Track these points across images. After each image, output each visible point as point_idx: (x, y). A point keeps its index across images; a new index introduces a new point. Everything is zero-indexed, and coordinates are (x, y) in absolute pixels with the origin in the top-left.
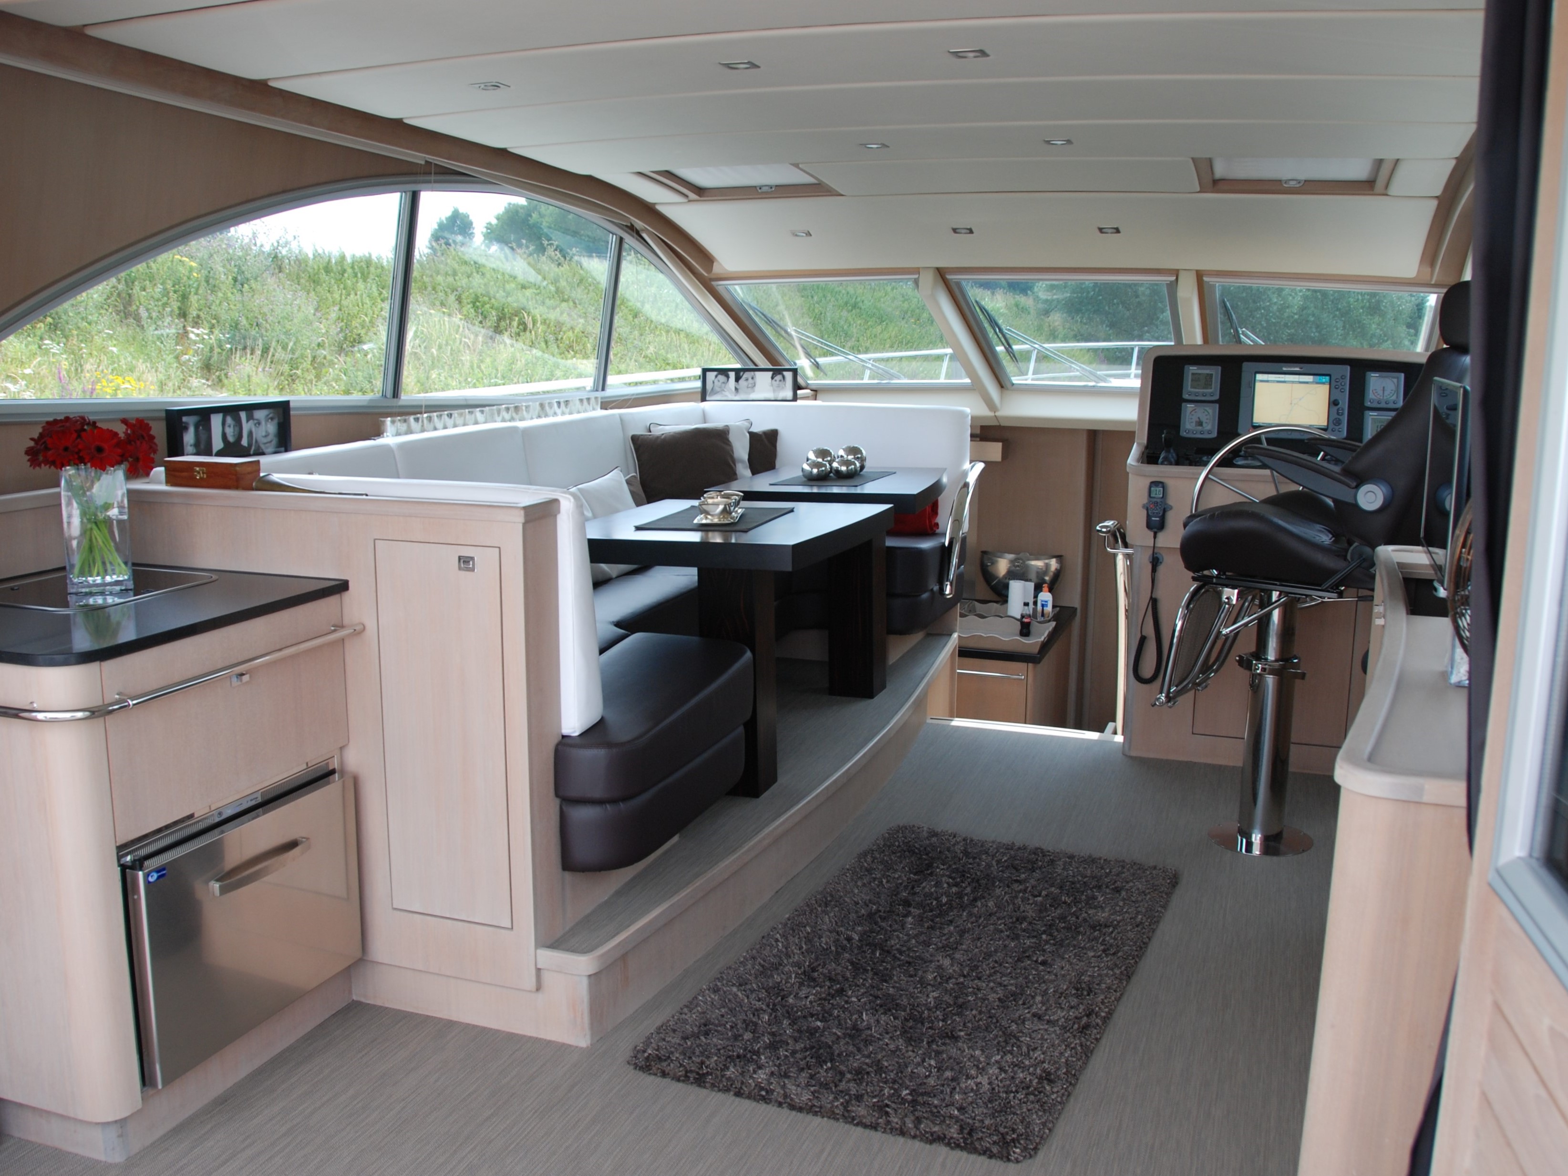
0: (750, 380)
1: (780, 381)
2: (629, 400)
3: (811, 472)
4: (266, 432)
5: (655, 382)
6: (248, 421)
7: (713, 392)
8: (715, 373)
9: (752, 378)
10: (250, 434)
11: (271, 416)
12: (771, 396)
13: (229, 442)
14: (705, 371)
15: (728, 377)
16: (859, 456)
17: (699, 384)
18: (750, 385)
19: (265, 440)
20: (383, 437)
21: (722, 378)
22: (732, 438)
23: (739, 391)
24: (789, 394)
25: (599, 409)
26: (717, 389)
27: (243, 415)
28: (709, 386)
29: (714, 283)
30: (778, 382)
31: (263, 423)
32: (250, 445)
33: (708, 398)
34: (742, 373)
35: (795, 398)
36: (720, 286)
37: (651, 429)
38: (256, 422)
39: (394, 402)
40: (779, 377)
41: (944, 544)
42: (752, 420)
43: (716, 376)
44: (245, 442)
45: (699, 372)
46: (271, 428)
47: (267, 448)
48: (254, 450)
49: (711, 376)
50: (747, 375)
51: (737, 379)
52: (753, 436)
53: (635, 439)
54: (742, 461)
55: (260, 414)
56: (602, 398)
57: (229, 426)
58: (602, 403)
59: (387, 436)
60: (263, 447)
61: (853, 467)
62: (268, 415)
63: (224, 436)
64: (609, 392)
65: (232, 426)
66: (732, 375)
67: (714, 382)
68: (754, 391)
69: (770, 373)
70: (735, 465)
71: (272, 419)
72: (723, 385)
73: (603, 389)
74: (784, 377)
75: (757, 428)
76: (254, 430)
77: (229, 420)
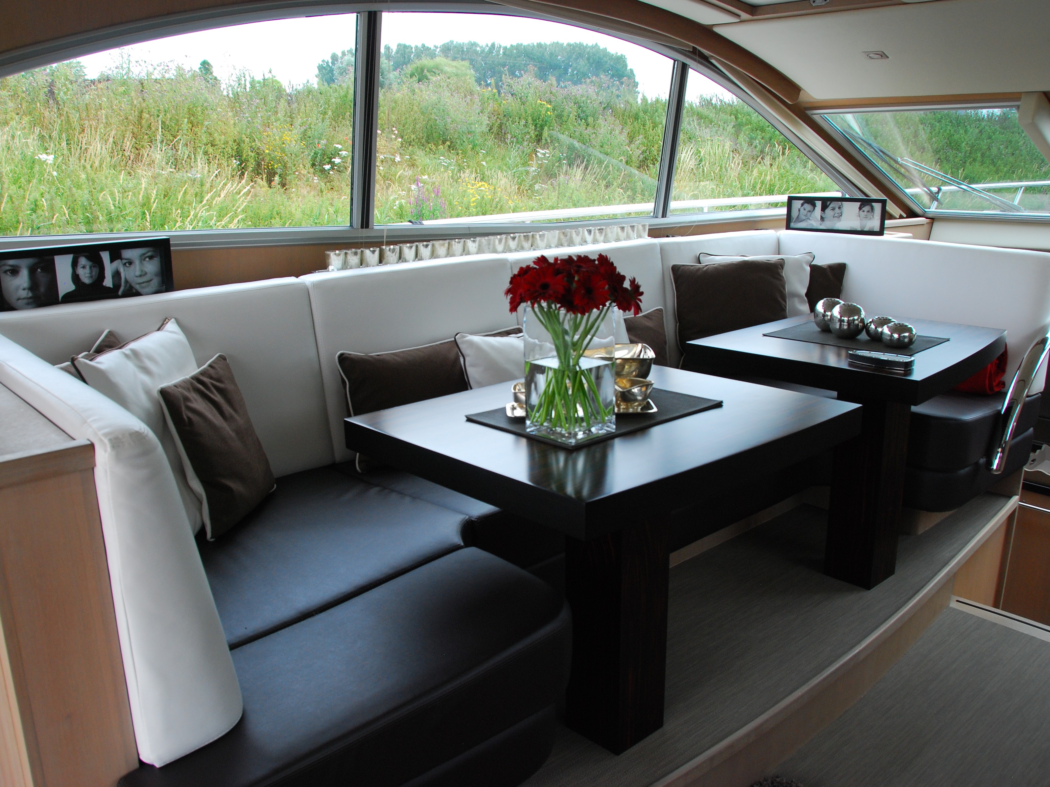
0: (837, 210)
1: (868, 211)
2: (691, 226)
4: (142, 271)
6: (112, 261)
7: (798, 220)
8: (802, 202)
9: (839, 208)
10: (117, 275)
11: (149, 254)
12: (856, 225)
13: (84, 284)
14: (791, 199)
15: (814, 206)
17: (784, 211)
18: (836, 215)
19: (140, 280)
20: (328, 271)
21: (808, 207)
22: (787, 273)
23: (825, 219)
24: (876, 228)
25: (647, 237)
26: (803, 217)
27: (105, 256)
28: (794, 214)
29: (809, 112)
30: (865, 213)
31: (137, 262)
32: (117, 286)
33: (792, 225)
34: (828, 203)
36: (817, 115)
37: (701, 259)
38: (124, 261)
39: (365, 233)
40: (867, 208)
41: (1000, 411)
42: (814, 253)
43: (802, 205)
44: (108, 282)
45: (784, 198)
46: (152, 267)
47: (143, 288)
48: (124, 291)
49: (797, 205)
50: (833, 205)
51: (824, 208)
52: (816, 271)
53: (676, 269)
56: (650, 225)
57: (84, 267)
58: (649, 229)
60: (137, 287)
62: (144, 254)
63: (76, 278)
64: (671, 219)
65: (88, 267)
66: (819, 204)
67: (799, 210)
68: (840, 221)
69: (858, 204)
71: (151, 258)
72: (809, 214)
73: (664, 215)
74: (872, 208)
75: (823, 261)
76: (122, 270)
77: (83, 261)
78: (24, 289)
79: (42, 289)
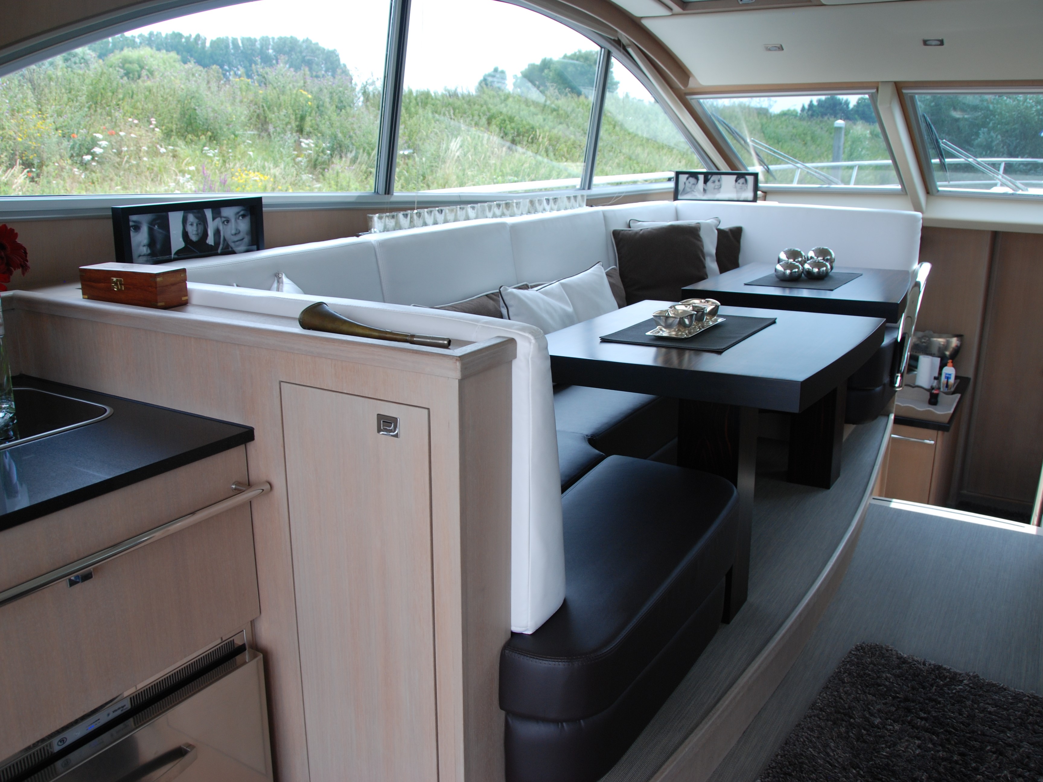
0: (717, 183)
1: (743, 183)
2: (613, 197)
3: (784, 273)
4: (237, 229)
5: (635, 182)
6: (214, 219)
7: (685, 192)
8: (687, 176)
9: (719, 181)
10: (217, 232)
11: (242, 213)
12: (734, 196)
13: (191, 240)
14: (678, 174)
15: (697, 179)
16: (829, 257)
17: (672, 185)
18: (716, 187)
19: (236, 238)
20: (371, 233)
21: (692, 180)
22: (702, 234)
23: (707, 191)
24: (750, 195)
25: (585, 206)
26: (688, 189)
27: (208, 213)
28: (681, 187)
29: (688, 97)
30: (741, 185)
31: (233, 220)
32: (217, 243)
33: (679, 197)
34: (709, 176)
35: (755, 199)
36: (692, 99)
37: (631, 225)
38: (224, 219)
39: (386, 198)
40: (741, 181)
41: (896, 339)
42: (720, 218)
43: (687, 179)
44: (210, 240)
45: (672, 175)
46: (244, 225)
47: (238, 246)
48: (222, 249)
49: (683, 178)
50: (714, 178)
51: (706, 181)
52: (721, 233)
53: (616, 234)
54: (710, 255)
55: (227, 212)
56: (587, 196)
57: (192, 225)
58: (587, 200)
59: (375, 232)
60: (232, 245)
61: (824, 268)
62: (238, 213)
63: (185, 235)
64: (595, 191)
65: (195, 225)
66: (701, 178)
67: (685, 184)
68: (719, 192)
69: (735, 177)
70: (705, 259)
71: (244, 216)
72: (693, 186)
73: (589, 188)
74: (746, 181)
75: (724, 226)
76: (221, 228)
77: (191, 218)
78: (144, 246)
79: (158, 246)
